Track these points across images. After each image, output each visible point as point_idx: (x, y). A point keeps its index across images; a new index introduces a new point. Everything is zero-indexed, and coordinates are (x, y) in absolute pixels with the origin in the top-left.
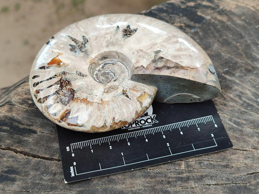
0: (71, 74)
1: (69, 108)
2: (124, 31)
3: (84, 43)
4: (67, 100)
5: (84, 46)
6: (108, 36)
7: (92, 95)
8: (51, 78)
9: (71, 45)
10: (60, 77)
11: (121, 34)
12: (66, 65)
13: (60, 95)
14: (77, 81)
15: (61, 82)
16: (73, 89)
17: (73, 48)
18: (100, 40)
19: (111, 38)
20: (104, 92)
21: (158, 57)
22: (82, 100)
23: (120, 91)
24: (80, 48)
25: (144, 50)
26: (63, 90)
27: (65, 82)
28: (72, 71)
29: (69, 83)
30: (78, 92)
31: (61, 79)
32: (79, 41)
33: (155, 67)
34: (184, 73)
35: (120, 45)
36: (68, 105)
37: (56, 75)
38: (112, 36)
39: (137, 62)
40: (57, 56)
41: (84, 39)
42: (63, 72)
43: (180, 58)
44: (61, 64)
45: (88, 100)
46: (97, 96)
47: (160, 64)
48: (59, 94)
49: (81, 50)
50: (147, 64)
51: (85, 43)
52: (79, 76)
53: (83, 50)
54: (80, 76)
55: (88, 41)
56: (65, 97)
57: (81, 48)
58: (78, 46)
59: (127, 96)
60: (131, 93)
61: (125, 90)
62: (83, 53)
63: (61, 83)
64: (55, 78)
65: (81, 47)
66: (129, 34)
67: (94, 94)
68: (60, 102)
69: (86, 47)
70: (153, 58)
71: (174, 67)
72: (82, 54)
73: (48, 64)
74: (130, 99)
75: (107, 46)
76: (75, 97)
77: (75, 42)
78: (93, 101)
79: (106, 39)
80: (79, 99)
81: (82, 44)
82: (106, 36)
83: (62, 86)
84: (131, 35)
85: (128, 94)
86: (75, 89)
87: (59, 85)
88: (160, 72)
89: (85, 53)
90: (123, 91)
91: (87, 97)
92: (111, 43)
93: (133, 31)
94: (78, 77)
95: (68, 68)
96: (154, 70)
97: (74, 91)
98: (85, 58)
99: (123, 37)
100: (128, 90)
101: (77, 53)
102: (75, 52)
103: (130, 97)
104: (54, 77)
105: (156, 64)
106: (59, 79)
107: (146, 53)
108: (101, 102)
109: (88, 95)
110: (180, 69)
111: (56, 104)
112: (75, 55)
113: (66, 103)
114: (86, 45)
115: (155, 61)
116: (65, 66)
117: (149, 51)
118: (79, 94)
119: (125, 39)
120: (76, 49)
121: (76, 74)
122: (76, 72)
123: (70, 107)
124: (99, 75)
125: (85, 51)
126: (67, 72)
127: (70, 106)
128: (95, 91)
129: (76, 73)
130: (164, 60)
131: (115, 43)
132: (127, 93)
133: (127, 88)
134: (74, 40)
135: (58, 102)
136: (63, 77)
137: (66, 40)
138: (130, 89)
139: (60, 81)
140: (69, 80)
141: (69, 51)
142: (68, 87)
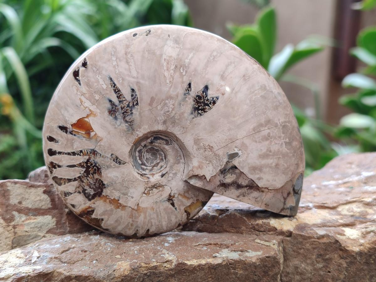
0: (103, 157)
1: (93, 206)
2: (196, 100)
3: (131, 105)
4: (92, 194)
5: (131, 111)
6: (170, 103)
7: (126, 196)
8: (74, 154)
9: (110, 101)
10: (87, 157)
11: (190, 103)
12: (98, 140)
13: (84, 184)
14: (110, 170)
15: (87, 165)
16: (102, 182)
17: (113, 108)
18: (156, 107)
19: (173, 109)
20: (144, 193)
21: (230, 165)
22: (112, 200)
23: (165, 195)
24: (123, 113)
25: (216, 148)
26: (88, 178)
27: (93, 167)
28: (105, 152)
29: (98, 170)
30: (109, 188)
31: (88, 161)
32: (124, 98)
33: (222, 182)
34: (256, 199)
35: (183, 128)
36: (93, 201)
37: (81, 151)
38: (176, 104)
39: (200, 167)
40: (88, 116)
41: (132, 96)
42: (93, 150)
43: (261, 172)
44: (92, 134)
45: (120, 202)
46: (132, 197)
47: (230, 178)
48: (83, 182)
49: (124, 118)
50: (212, 174)
51: (133, 105)
52: (114, 163)
53: (127, 119)
54: (116, 162)
55: (137, 104)
56: (91, 189)
57: (125, 114)
58: (122, 108)
59: (173, 204)
60: (179, 200)
61: (172, 195)
62: (127, 124)
63: (88, 167)
64: (80, 155)
65: (125, 112)
66: (202, 110)
67: (129, 195)
68: (82, 194)
69: (133, 115)
70: (223, 167)
71: (246, 186)
72: (124, 126)
73: (72, 125)
74: (176, 209)
75: (165, 122)
76: (104, 194)
77: (117, 97)
78: (126, 205)
79: (166, 109)
80: (108, 199)
81: (128, 106)
82: (167, 101)
83: (87, 172)
84: (205, 112)
85: (175, 202)
86: (105, 183)
87: (84, 170)
88: (225, 191)
89: (130, 125)
90: (170, 196)
91: (120, 198)
92: (171, 118)
93: (210, 103)
94: (112, 165)
95: (100, 146)
96: (218, 186)
97: (104, 185)
98: (128, 133)
99: (192, 113)
100: (176, 196)
101: (118, 122)
102: (116, 118)
103: (176, 206)
104: (78, 154)
105: (224, 177)
106: (85, 159)
107: (215, 155)
108: (136, 208)
109: (121, 195)
110: (254, 190)
111: (76, 194)
112: (114, 125)
113: (90, 197)
114: (134, 111)
115: (224, 172)
116: (96, 140)
117: (221, 153)
118: (109, 192)
119: (193, 118)
120: (118, 113)
121: (111, 159)
122: (112, 155)
123: (95, 205)
124: (143, 154)
125: (130, 122)
126: (98, 151)
127: (94, 203)
128: (131, 190)
129: (111, 157)
130: (237, 171)
131: (177, 121)
132: (173, 199)
133: (176, 192)
134: (117, 91)
135: (80, 192)
136: (92, 159)
137: (105, 87)
138: (179, 194)
139: (87, 163)
140: (99, 165)
141: (107, 113)
142: (96, 176)
